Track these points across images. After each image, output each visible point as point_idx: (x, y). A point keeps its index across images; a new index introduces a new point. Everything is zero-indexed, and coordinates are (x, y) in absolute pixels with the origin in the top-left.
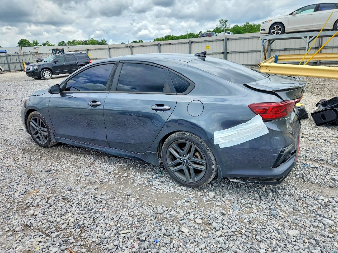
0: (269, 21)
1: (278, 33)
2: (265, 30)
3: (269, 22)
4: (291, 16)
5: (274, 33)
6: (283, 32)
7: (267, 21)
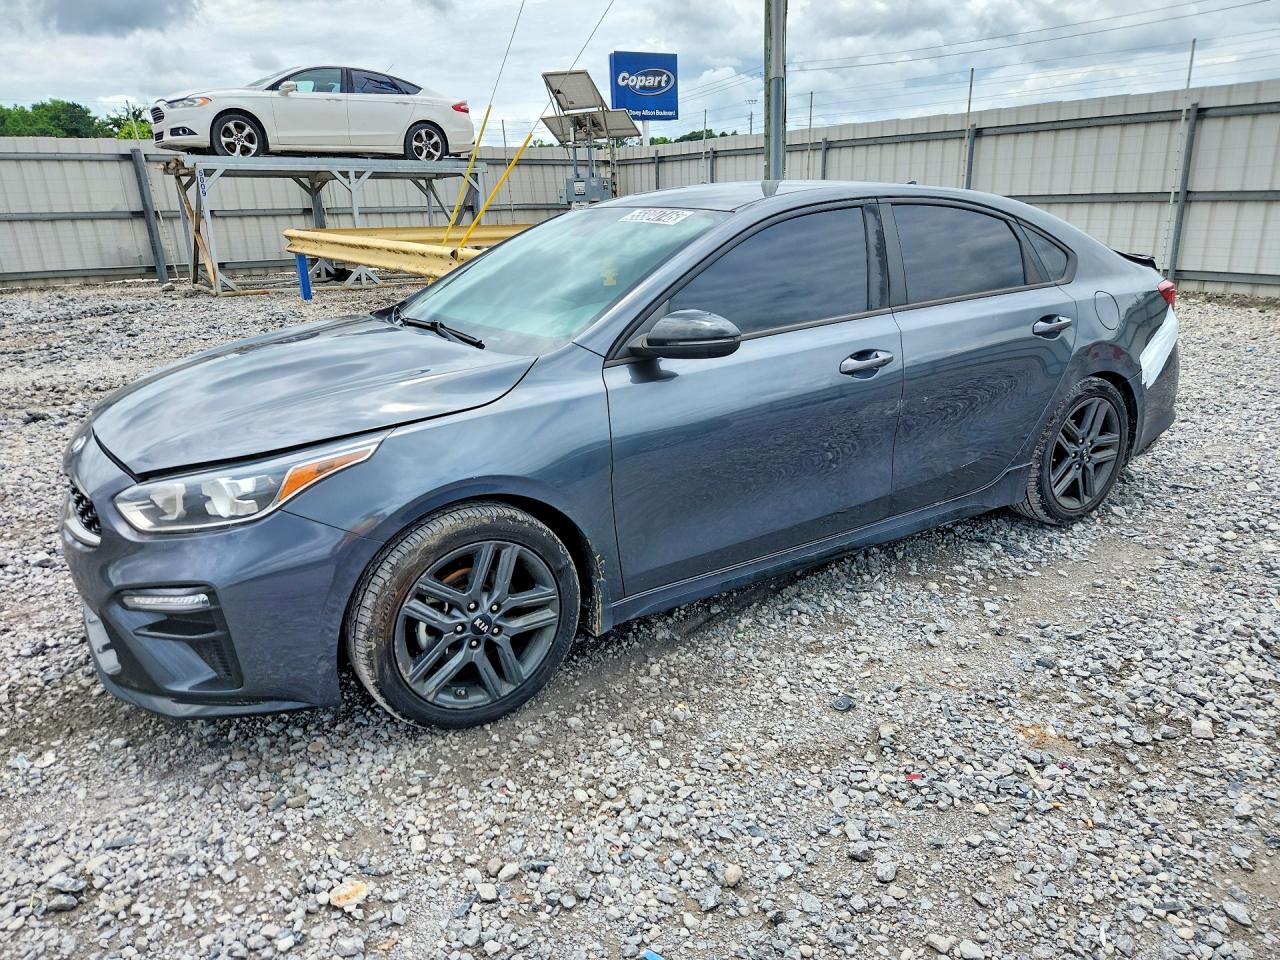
0: (201, 101)
1: (245, 151)
2: (192, 133)
3: (200, 105)
4: (275, 93)
5: (231, 147)
6: (264, 150)
7: (192, 100)
